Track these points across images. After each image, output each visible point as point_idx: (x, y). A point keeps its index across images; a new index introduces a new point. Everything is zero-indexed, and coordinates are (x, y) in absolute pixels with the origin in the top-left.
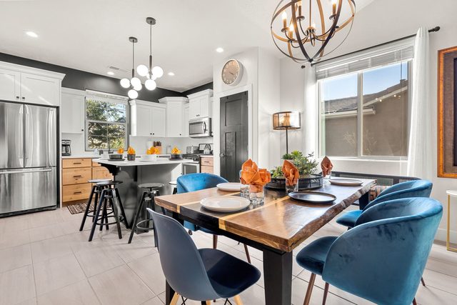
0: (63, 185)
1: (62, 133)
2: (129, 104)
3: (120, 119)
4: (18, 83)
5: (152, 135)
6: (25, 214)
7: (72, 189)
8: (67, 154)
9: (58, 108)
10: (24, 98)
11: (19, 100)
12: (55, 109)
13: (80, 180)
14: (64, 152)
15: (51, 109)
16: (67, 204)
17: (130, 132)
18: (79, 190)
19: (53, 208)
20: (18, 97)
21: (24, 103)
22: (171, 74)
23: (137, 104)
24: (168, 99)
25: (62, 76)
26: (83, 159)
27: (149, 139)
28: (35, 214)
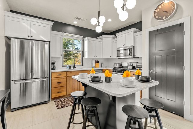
0: (52, 88)
1: (52, 57)
2: (83, 40)
3: (76, 49)
4: (29, 27)
5: (95, 57)
6: (32, 106)
7: (57, 90)
8: (54, 69)
9: (49, 42)
10: (32, 37)
11: (29, 38)
12: (48, 43)
13: (61, 85)
14: (53, 68)
15: (46, 43)
16: (54, 99)
17: (83, 55)
18: (60, 90)
19: (47, 102)
20: (29, 36)
21: (32, 40)
22: (110, 20)
23: (88, 40)
24: (103, 36)
25: (52, 23)
26: (62, 72)
27: (93, 59)
28: (37, 107)
